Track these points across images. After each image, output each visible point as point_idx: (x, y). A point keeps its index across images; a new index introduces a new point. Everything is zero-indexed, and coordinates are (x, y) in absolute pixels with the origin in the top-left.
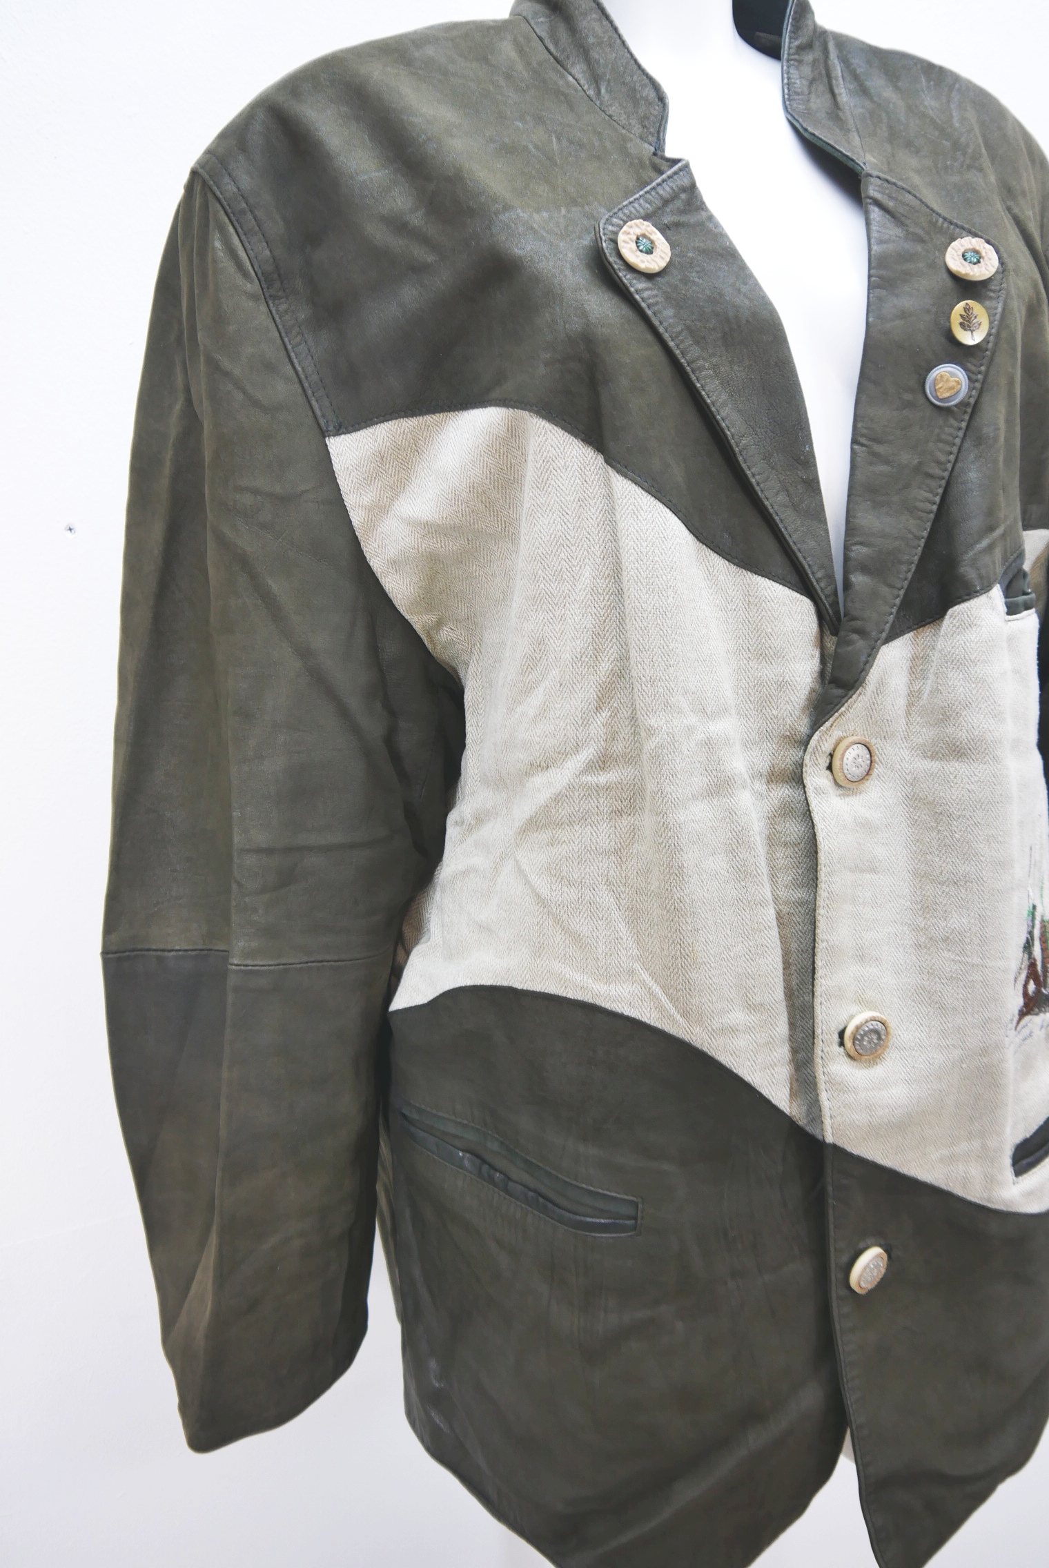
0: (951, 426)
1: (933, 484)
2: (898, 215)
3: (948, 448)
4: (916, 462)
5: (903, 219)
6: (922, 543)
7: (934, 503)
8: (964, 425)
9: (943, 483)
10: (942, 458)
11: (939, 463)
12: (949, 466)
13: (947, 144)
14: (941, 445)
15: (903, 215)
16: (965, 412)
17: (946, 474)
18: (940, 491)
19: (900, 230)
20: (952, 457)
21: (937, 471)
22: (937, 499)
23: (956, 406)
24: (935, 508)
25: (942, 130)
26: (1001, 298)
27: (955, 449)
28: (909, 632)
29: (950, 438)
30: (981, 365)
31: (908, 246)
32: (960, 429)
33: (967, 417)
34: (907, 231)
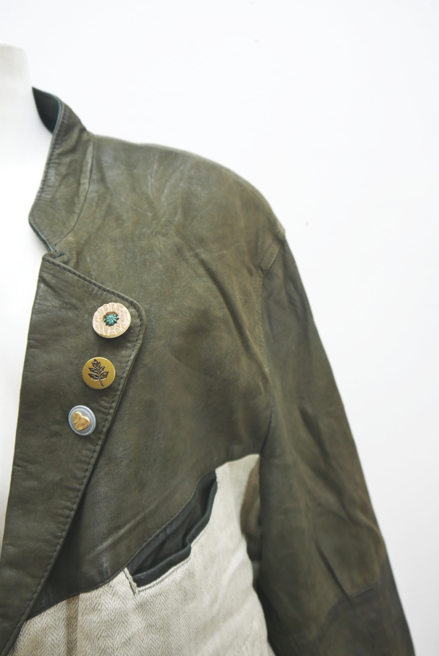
0: (88, 449)
1: (72, 494)
2: (57, 290)
3: (85, 467)
4: (58, 478)
5: (61, 292)
6: (61, 541)
7: (72, 510)
8: (98, 448)
9: (80, 494)
10: (79, 474)
11: (76, 478)
12: (85, 481)
13: (150, 215)
14: (78, 464)
15: (62, 290)
16: (99, 438)
17: (83, 487)
18: (78, 500)
19: (57, 301)
20: (88, 474)
21: (76, 485)
22: (75, 507)
23: (93, 433)
24: (73, 513)
25: (151, 204)
26: (136, 347)
27: (90, 467)
28: (62, 601)
29: (87, 459)
30: (113, 402)
31: (64, 313)
32: (95, 451)
33: (100, 442)
34: (63, 301)
